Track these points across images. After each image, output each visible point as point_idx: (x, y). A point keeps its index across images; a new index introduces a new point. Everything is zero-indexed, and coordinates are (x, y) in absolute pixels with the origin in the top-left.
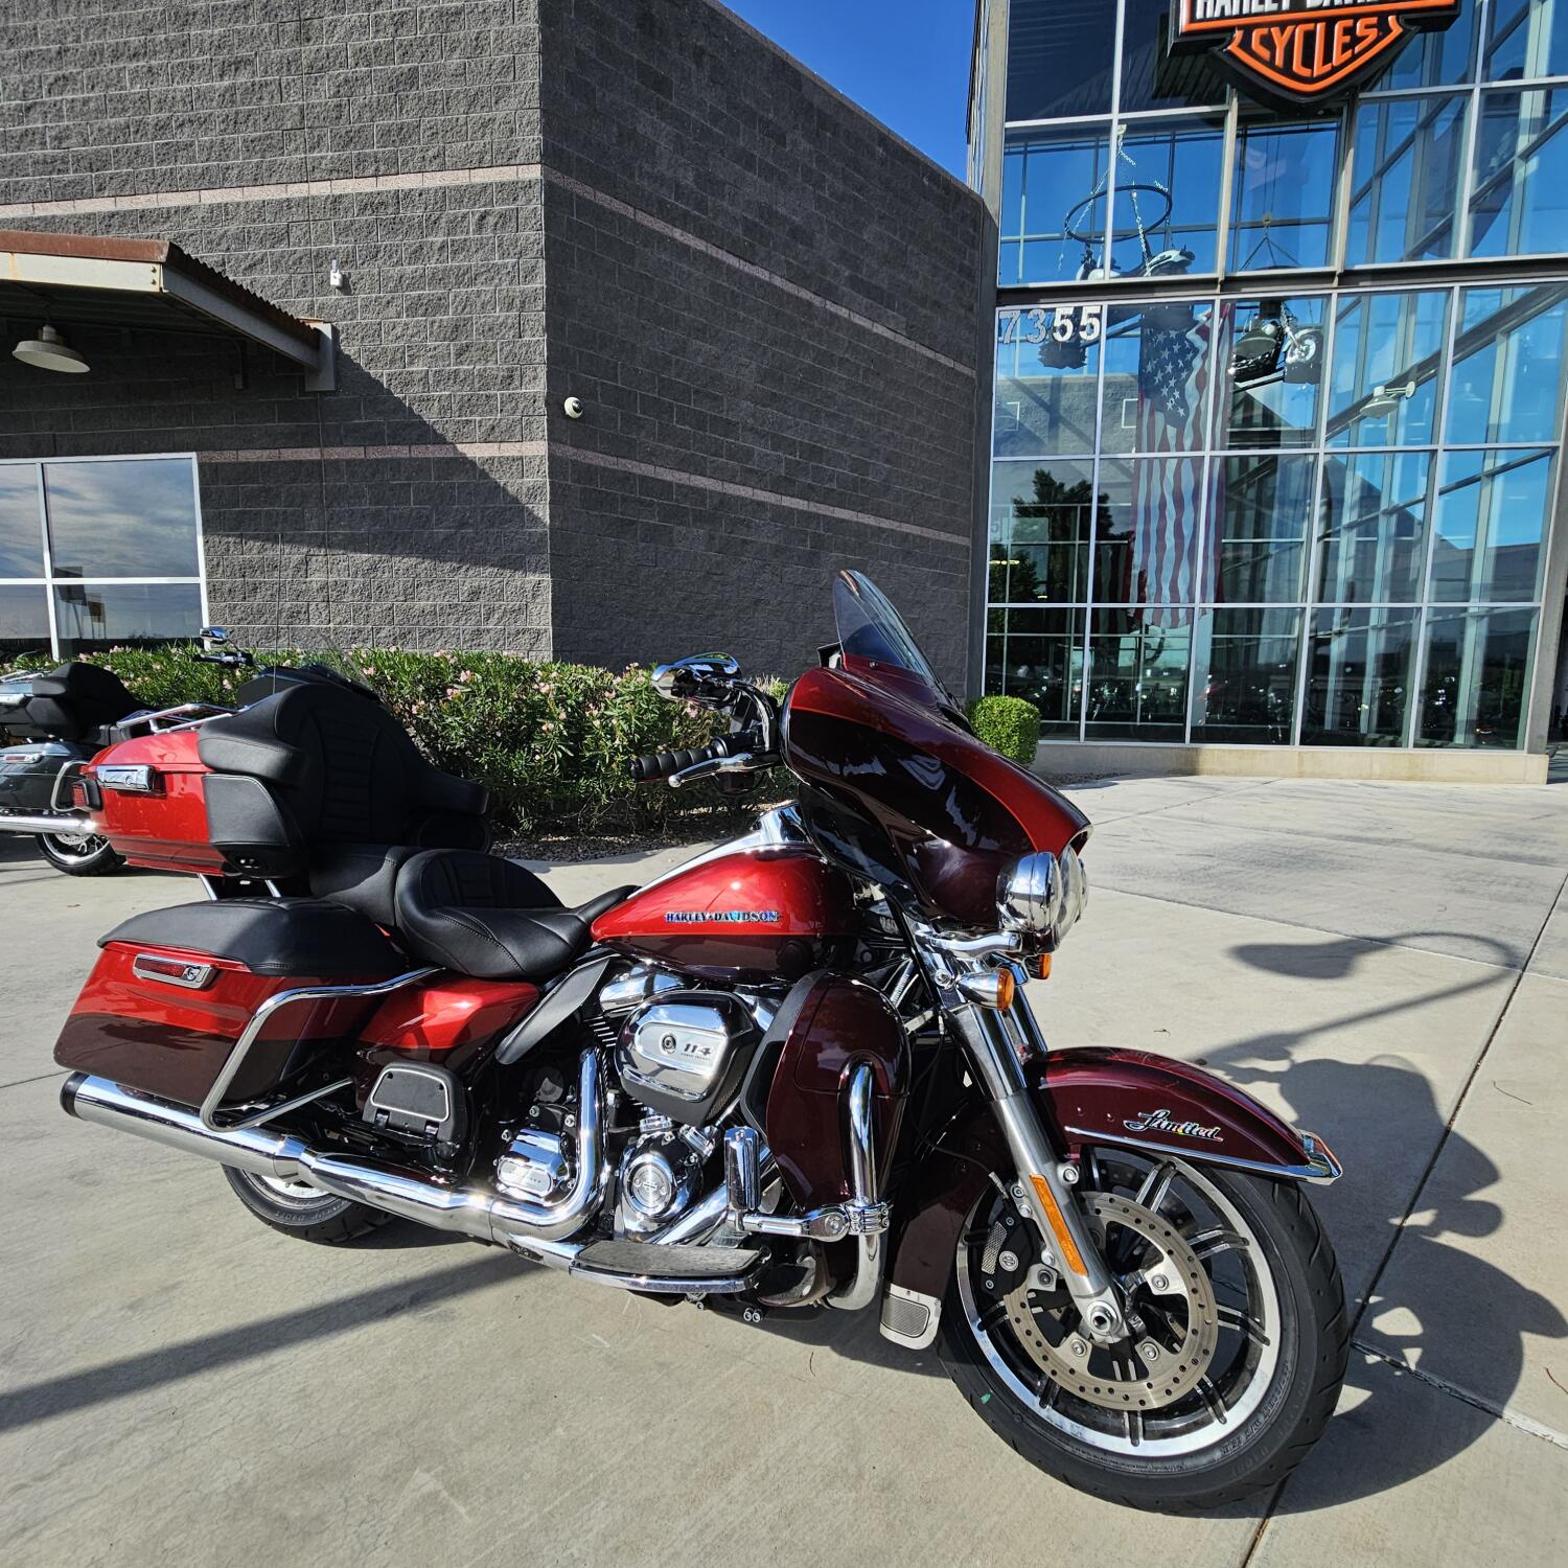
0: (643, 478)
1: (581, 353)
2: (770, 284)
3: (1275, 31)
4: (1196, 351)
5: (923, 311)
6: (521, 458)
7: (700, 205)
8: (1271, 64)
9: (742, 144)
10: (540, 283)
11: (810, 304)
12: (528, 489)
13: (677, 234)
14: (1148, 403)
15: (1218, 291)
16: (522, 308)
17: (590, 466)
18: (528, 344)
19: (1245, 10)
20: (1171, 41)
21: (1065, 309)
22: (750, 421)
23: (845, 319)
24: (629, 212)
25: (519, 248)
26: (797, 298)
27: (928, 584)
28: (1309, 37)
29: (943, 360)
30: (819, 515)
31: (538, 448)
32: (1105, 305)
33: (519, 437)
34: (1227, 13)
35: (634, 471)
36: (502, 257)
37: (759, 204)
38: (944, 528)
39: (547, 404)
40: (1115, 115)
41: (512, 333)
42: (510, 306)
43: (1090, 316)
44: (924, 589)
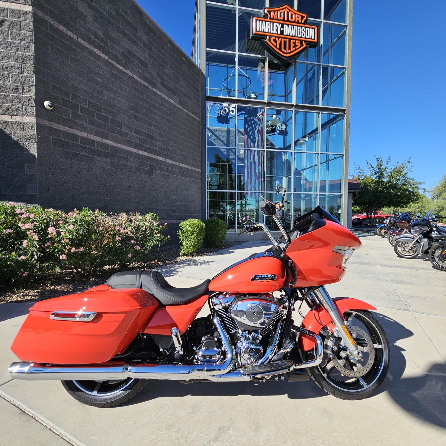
0: (82, 138)
1: (52, 85)
2: (132, 77)
3: (277, 39)
4: (257, 124)
5: (184, 98)
6: (23, 123)
7: (106, 44)
8: (276, 47)
9: (121, 27)
10: (31, 52)
11: (146, 87)
12: (26, 136)
13: (96, 51)
14: (246, 136)
15: (266, 106)
16: (23, 61)
17: (57, 130)
18: (26, 77)
19: (269, 32)
20: (251, 35)
21: (225, 105)
22: (126, 123)
23: (160, 95)
24: (75, 37)
25: (21, 37)
26: (143, 85)
27: (189, 183)
28: (285, 42)
29: (191, 114)
30: (153, 158)
31: (31, 120)
32: (237, 105)
33: (21, 114)
34: (265, 31)
35: (78, 134)
36: (13, 39)
37: (128, 50)
38: (193, 166)
39: (35, 102)
40: (237, 53)
41: (18, 71)
42: (17, 60)
43: (233, 108)
44: (188, 185)
